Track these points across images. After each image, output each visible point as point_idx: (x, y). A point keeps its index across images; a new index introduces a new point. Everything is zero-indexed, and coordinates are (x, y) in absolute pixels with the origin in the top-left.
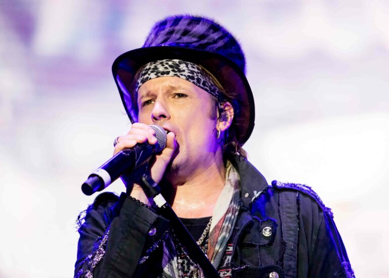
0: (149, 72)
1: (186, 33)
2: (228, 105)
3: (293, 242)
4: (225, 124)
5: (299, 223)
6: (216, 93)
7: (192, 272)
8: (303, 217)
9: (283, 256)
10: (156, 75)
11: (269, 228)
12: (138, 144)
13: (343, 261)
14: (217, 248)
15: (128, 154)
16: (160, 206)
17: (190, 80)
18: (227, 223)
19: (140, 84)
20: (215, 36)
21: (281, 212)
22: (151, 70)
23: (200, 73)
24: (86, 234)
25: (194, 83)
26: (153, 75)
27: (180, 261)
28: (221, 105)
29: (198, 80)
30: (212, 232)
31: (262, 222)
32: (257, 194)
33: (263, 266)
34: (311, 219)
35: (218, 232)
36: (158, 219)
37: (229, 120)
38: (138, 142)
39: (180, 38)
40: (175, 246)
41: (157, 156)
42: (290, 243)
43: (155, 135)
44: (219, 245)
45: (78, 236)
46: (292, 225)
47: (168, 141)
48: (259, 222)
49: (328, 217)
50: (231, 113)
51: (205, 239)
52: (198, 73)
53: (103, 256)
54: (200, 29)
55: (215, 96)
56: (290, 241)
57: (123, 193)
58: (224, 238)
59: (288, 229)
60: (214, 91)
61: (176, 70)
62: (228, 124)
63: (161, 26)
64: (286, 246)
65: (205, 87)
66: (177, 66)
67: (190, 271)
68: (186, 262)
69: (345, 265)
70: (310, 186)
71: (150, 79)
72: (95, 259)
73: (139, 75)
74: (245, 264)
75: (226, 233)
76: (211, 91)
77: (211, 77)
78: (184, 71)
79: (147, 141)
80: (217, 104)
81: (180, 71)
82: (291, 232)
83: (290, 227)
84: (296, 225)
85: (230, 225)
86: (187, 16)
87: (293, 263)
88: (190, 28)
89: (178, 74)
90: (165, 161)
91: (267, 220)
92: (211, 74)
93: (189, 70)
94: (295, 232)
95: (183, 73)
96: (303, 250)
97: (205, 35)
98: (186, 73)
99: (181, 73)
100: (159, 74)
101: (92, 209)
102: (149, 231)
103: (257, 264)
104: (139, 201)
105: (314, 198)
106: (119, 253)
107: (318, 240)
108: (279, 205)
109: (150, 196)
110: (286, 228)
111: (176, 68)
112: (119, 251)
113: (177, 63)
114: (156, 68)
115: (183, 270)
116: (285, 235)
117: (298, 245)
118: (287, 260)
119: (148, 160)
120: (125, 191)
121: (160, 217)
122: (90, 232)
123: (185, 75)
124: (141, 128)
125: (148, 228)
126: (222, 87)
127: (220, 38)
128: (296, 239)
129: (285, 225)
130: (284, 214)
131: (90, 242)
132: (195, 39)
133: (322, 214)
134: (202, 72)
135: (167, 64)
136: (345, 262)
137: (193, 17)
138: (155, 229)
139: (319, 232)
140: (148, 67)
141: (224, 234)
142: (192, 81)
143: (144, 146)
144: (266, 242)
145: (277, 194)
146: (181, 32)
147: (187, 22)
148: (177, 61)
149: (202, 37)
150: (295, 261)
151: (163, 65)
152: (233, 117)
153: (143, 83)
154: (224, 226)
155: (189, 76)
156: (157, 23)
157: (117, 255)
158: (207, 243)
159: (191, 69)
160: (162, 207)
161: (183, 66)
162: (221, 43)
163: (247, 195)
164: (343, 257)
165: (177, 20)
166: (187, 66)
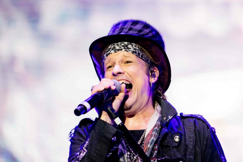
0: (110, 50)
1: (130, 29)
2: (156, 69)
3: (192, 145)
4: (154, 79)
5: (196, 135)
6: (149, 62)
7: (135, 160)
8: (198, 131)
9: (186, 153)
10: (114, 51)
11: (178, 137)
12: (105, 89)
13: (221, 157)
14: (149, 146)
15: (100, 94)
16: (118, 124)
17: (134, 53)
18: (155, 132)
19: (105, 57)
20: (147, 31)
21: (185, 128)
22: (111, 49)
23: (140, 50)
24: (74, 141)
25: (136, 55)
26: (113, 52)
27: (129, 153)
28: (152, 68)
29: (139, 54)
30: (146, 137)
31: (174, 133)
32: (170, 118)
33: (175, 158)
34: (202, 133)
35: (149, 137)
36: (117, 131)
37: (157, 76)
38: (105, 88)
39: (128, 32)
40: (126, 145)
41: (116, 97)
42: (191, 146)
43: (114, 85)
44: (150, 144)
45: (70, 143)
46: (191, 135)
47: (122, 89)
48: (172, 133)
49: (212, 132)
50: (157, 73)
51: (142, 141)
52: (139, 50)
53: (86, 153)
54: (139, 27)
55: (148, 63)
56: (190, 144)
57: (96, 118)
58: (153, 140)
59: (189, 137)
60: (148, 60)
61: (126, 48)
62: (156, 79)
63: (116, 26)
64: (188, 147)
65: (143, 58)
66: (127, 46)
67: (134, 159)
68: (132, 154)
69: (223, 159)
70: (202, 115)
71: (111, 53)
72: (81, 155)
73: (105, 53)
74: (164, 157)
75: (154, 138)
76: (146, 60)
77: (145, 53)
78: (130, 48)
79: (110, 88)
80: (149, 68)
81: (128, 48)
82: (191, 139)
83: (190, 137)
84: (194, 135)
85: (156, 134)
86: (131, 20)
87: (192, 157)
88: (133, 27)
89: (128, 50)
90: (120, 100)
91: (177, 132)
92: (146, 51)
93: (133, 48)
94: (193, 139)
95: (130, 50)
96: (198, 149)
97: (142, 30)
98: (132, 50)
99: (129, 50)
100: (116, 51)
101: (78, 127)
102: (112, 138)
103: (171, 157)
104: (106, 122)
105: (204, 121)
106: (95, 151)
107: (207, 144)
108: (184, 125)
109: (112, 119)
110: (188, 137)
111: (126, 47)
112: (94, 150)
113: (127, 44)
114: (114, 47)
115: (130, 158)
116: (187, 141)
117: (195, 147)
118: (188, 155)
119: (111, 98)
120: (98, 117)
121: (118, 130)
122: (76, 140)
123: (131, 51)
124: (107, 81)
125: (111, 137)
126: (152, 58)
127: (150, 32)
128: (194, 143)
129: (188, 135)
130: (187, 129)
131: (76, 146)
132: (136, 32)
133: (209, 130)
134: (141, 50)
135: (121, 45)
136: (222, 157)
137: (134, 20)
138: (115, 137)
139: (207, 140)
140: (110, 47)
141: (153, 138)
142: (135, 54)
143: (108, 90)
144: (176, 144)
145: (183, 119)
146: (128, 29)
147: (131, 23)
148: (126, 43)
149: (140, 31)
150: (193, 156)
151: (118, 46)
152: (158, 75)
153: (107, 56)
154: (153, 134)
155: (133, 51)
156: (114, 25)
157: (94, 152)
158: (144, 144)
159: (134, 47)
160: (119, 124)
161: (130, 46)
162: (150, 35)
163: (165, 118)
164: (222, 155)
165: (125, 22)
166: (132, 46)
